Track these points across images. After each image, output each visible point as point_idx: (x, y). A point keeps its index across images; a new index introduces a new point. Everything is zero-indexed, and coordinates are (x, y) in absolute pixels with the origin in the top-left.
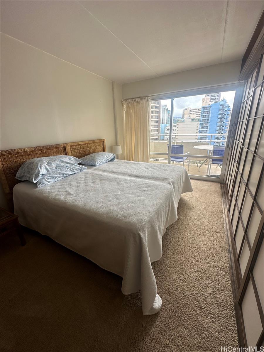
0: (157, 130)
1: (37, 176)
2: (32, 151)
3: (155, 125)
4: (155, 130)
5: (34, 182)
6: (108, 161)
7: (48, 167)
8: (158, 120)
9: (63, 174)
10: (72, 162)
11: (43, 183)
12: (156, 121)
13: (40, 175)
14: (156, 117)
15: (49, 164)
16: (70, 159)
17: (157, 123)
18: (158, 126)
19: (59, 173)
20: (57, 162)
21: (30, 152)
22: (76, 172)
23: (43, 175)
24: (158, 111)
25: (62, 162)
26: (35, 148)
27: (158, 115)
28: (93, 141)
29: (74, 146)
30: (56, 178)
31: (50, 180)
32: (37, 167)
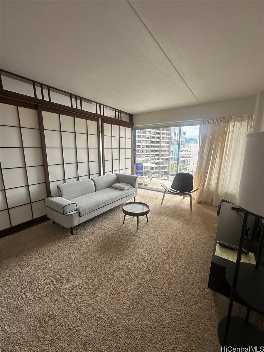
0: (168, 150)
3: (166, 146)
4: (166, 150)
8: (169, 141)
12: (167, 143)
14: (167, 138)
17: (168, 144)
18: (169, 147)
24: (169, 133)
27: (169, 136)
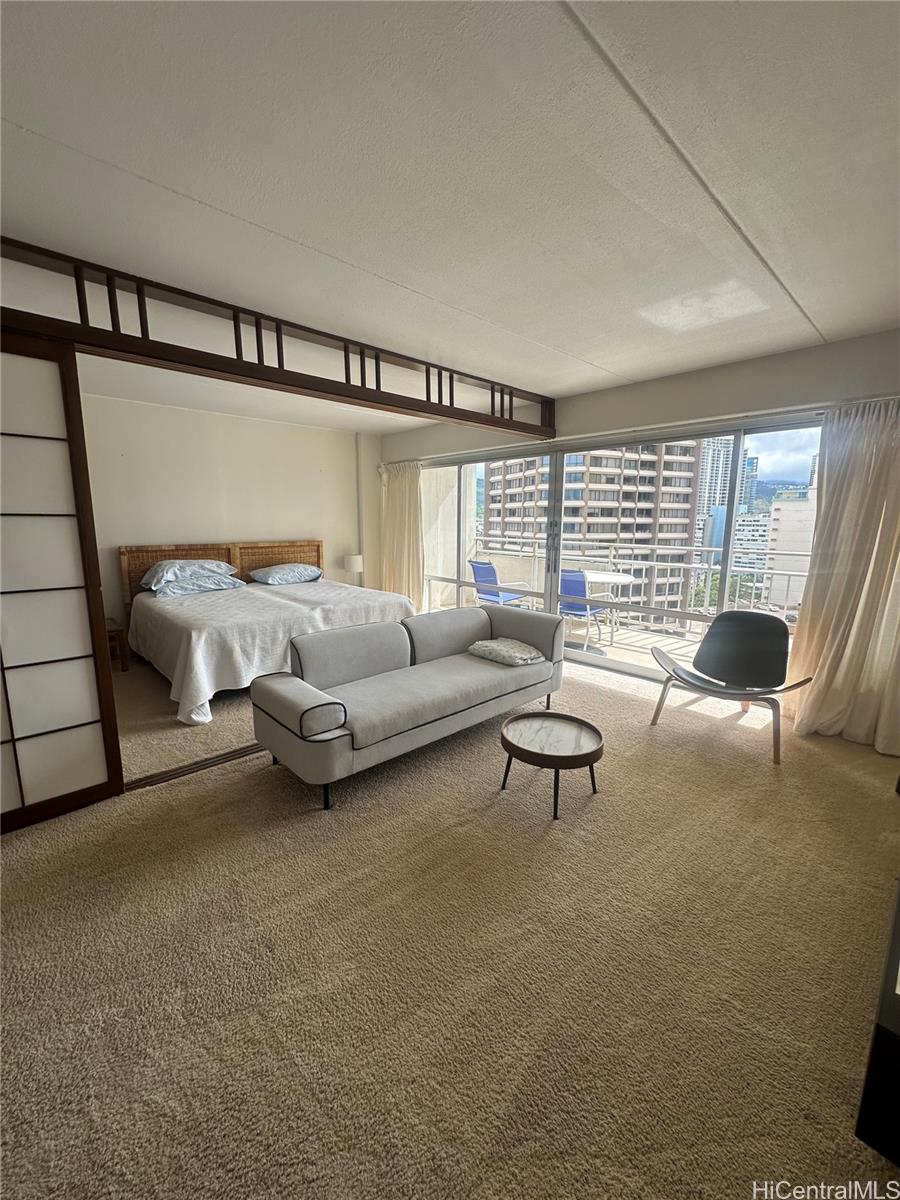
1: (159, 581)
2: (172, 550)
3: (677, 510)
4: (676, 525)
5: (153, 588)
6: (303, 579)
7: (178, 572)
8: (689, 490)
9: (200, 586)
10: (220, 571)
11: (165, 593)
12: (681, 497)
13: (163, 582)
14: (683, 483)
15: (182, 569)
16: (218, 566)
17: (687, 502)
19: (193, 584)
20: (195, 568)
21: (169, 551)
22: (225, 587)
23: (169, 581)
24: (690, 464)
25: (204, 569)
26: (177, 546)
28: (292, 544)
29: (248, 548)
30: (186, 589)
31: (175, 591)
32: (162, 571)
